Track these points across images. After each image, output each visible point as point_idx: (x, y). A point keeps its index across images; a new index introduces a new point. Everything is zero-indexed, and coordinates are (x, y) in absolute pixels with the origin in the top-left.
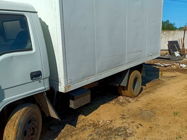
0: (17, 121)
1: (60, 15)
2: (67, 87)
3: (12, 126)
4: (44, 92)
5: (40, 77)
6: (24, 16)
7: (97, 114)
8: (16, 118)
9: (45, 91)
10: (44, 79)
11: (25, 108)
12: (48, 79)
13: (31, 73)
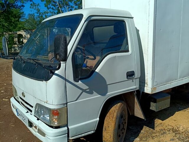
0: (115, 114)
1: (154, 20)
2: (153, 88)
3: (112, 118)
4: (134, 91)
5: (133, 77)
6: (123, 21)
7: (174, 120)
8: (113, 112)
9: (136, 91)
10: (136, 79)
11: (120, 103)
12: (139, 79)
13: (127, 72)
